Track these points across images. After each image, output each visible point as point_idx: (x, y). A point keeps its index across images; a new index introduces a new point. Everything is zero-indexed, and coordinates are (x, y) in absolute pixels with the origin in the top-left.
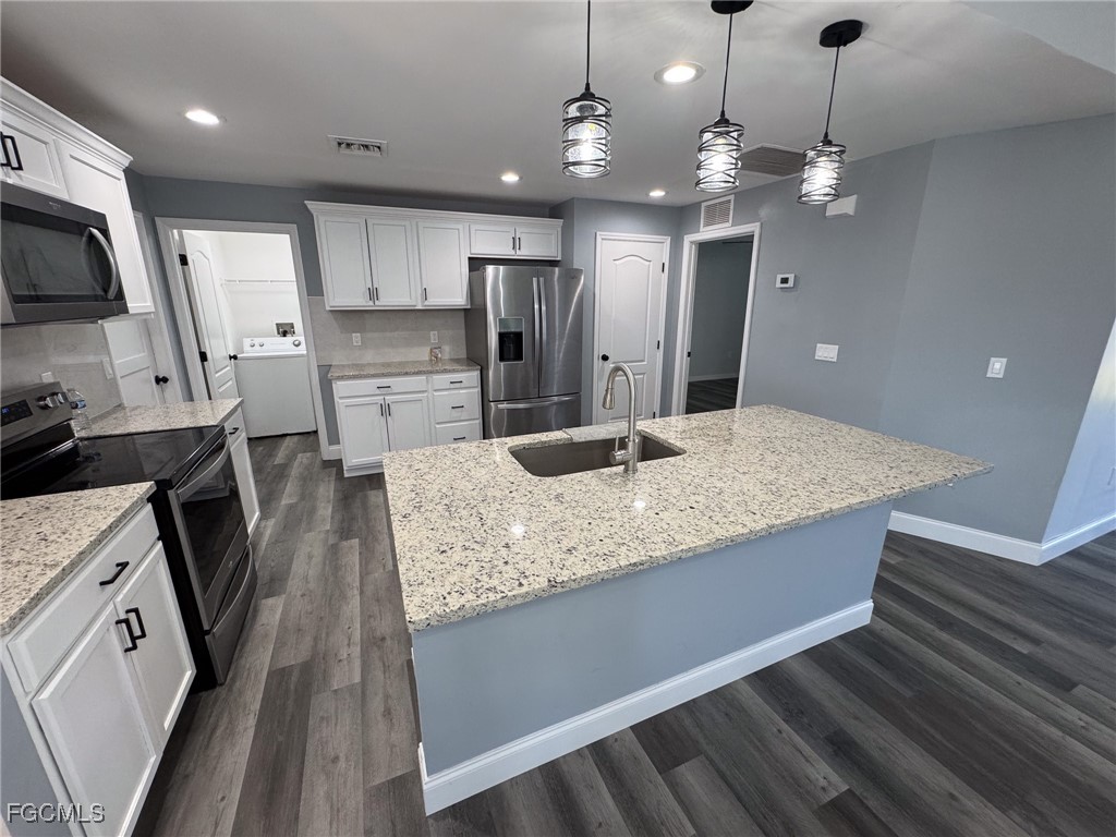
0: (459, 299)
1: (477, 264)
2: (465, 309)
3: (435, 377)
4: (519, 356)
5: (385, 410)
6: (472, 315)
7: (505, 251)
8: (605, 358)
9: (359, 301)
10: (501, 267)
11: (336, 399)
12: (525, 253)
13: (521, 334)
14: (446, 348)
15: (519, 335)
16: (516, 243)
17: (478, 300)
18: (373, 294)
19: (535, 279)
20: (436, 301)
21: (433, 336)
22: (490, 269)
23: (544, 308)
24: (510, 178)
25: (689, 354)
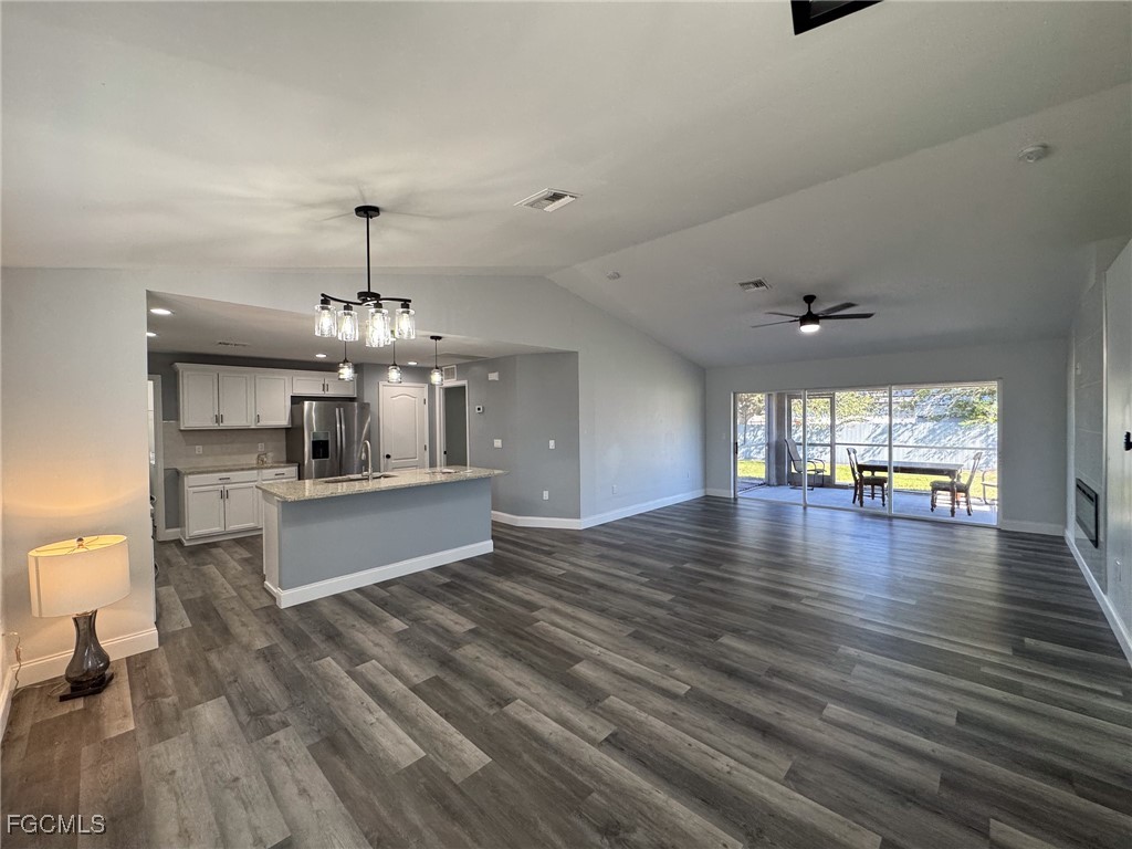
0: (283, 420)
1: (297, 401)
2: (287, 429)
3: (264, 471)
4: (326, 455)
5: (224, 495)
6: (293, 432)
7: (319, 392)
8: (388, 456)
9: (208, 423)
10: (314, 403)
11: (186, 488)
12: (331, 393)
13: (327, 442)
14: (270, 454)
15: (325, 443)
16: (325, 387)
17: (297, 422)
18: (219, 419)
19: (337, 410)
20: (266, 422)
21: (261, 447)
22: (306, 403)
23: (343, 427)
24: (321, 356)
25: (445, 453)
